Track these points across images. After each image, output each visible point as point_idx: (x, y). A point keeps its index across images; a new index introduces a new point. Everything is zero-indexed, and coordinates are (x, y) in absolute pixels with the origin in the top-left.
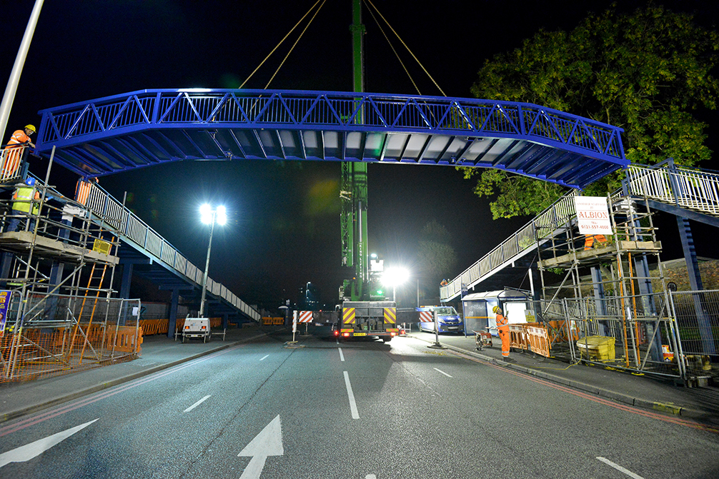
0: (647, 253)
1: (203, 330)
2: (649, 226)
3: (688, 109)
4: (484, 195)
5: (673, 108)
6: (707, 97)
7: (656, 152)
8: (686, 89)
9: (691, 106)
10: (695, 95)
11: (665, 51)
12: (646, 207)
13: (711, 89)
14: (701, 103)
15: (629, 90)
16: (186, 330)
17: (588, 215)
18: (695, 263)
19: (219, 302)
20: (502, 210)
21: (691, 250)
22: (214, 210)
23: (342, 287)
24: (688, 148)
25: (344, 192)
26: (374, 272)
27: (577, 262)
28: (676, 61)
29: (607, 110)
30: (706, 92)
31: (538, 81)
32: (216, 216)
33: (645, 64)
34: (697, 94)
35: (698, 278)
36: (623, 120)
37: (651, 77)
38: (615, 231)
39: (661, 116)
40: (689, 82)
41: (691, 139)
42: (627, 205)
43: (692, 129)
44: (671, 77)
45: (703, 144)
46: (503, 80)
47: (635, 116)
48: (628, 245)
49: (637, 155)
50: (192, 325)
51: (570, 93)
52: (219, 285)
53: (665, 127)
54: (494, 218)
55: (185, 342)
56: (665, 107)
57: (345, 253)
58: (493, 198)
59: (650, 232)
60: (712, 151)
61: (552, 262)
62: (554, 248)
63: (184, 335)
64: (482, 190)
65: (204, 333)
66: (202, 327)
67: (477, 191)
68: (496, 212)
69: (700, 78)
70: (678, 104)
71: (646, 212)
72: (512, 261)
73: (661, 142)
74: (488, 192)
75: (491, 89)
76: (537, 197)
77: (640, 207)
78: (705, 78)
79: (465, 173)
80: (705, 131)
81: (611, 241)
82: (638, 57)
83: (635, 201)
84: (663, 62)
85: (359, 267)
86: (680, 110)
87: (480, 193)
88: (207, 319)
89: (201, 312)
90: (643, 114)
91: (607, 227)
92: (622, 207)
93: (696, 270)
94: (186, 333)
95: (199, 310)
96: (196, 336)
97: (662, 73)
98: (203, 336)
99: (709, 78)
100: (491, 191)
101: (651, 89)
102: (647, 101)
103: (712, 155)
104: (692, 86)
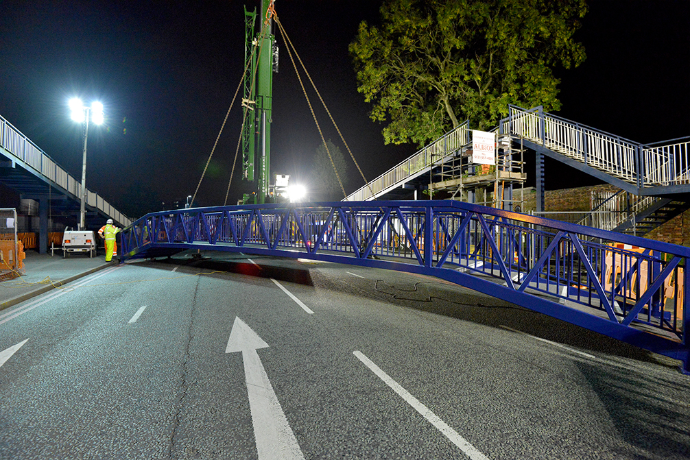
0: (514, 181)
1: (88, 244)
2: (520, 160)
3: (550, 66)
4: (377, 120)
5: (541, 62)
6: (566, 57)
7: (521, 99)
8: (553, 48)
9: (553, 62)
10: (558, 54)
11: (544, 8)
12: (520, 145)
13: (570, 51)
14: (561, 61)
15: (513, 39)
16: (66, 244)
17: (481, 147)
18: (542, 192)
19: (96, 214)
20: (394, 137)
21: (542, 182)
22: (88, 106)
23: (240, 201)
24: (547, 99)
25: (247, 101)
26: (279, 187)
27: (462, 186)
28: (552, 20)
29: (491, 55)
30: (566, 53)
31: (444, 15)
32: (90, 114)
33: (530, 17)
34: (559, 53)
35: (543, 203)
36: (502, 65)
37: (532, 31)
38: (497, 163)
39: (531, 67)
40: (557, 41)
41: (548, 92)
42: (507, 141)
43: (551, 83)
44: (547, 35)
45: (556, 97)
46: (412, 6)
47: (513, 64)
48: (505, 174)
49: (509, 99)
50: (73, 239)
51: (467, 32)
52: (95, 194)
53: (532, 79)
54: (386, 143)
55: (67, 257)
56: (534, 60)
57: (246, 166)
58: (386, 124)
59: (520, 165)
60: (562, 105)
61: (441, 185)
62: (442, 174)
63: (64, 249)
64: (377, 115)
65: (89, 247)
66: (87, 241)
67: (372, 116)
68: (388, 137)
69: (565, 40)
70: (545, 59)
71: (520, 148)
72: (403, 184)
73: (528, 91)
74: (381, 118)
75: (399, 12)
76: (423, 128)
77: (515, 144)
78: (568, 40)
79: (366, 96)
80: (558, 87)
81: (493, 170)
82: (524, 10)
83: (513, 139)
84: (543, 19)
85: (261, 182)
86: (545, 65)
87: (374, 118)
88: (91, 232)
89: (82, 224)
90: (519, 63)
91: (492, 159)
92: (503, 143)
93: (543, 197)
94: (67, 247)
95: (79, 223)
96: (80, 250)
97: (542, 29)
98: (88, 250)
99: (570, 41)
100: (384, 117)
101: (530, 42)
102: (524, 52)
103: (561, 107)
104: (558, 46)
